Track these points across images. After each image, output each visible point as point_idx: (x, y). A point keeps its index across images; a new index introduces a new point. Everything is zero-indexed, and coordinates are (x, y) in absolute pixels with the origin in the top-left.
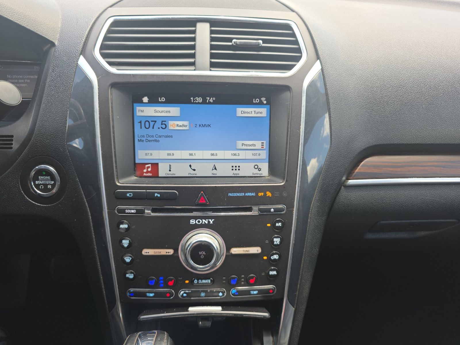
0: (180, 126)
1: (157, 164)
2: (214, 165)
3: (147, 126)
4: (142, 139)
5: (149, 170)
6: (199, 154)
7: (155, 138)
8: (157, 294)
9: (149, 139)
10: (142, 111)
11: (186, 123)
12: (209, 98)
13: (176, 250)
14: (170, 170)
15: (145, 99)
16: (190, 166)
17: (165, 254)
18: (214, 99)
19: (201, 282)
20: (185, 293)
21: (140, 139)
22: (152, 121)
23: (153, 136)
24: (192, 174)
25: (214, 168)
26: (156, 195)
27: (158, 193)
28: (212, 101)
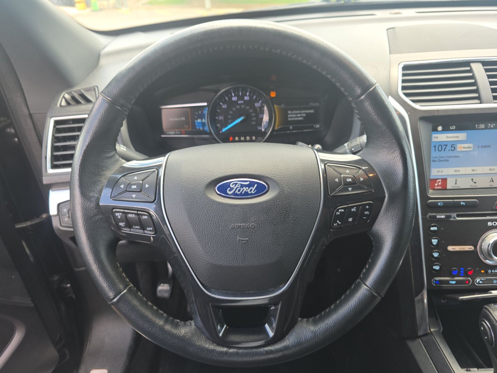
0: (466, 148)
1: (446, 179)
2: (492, 178)
3: (440, 149)
4: (436, 159)
5: (440, 184)
6: (480, 170)
7: (445, 158)
8: (458, 282)
9: (441, 159)
10: (437, 138)
11: (471, 145)
12: (490, 125)
13: (475, 247)
14: (456, 184)
15: (440, 128)
16: (472, 180)
17: (468, 250)
18: (494, 125)
19: (494, 272)
20: (481, 280)
21: (433, 159)
22: (444, 145)
23: (444, 157)
24: (473, 186)
25: (491, 180)
26: (462, 203)
27: (463, 202)
28: (492, 127)
